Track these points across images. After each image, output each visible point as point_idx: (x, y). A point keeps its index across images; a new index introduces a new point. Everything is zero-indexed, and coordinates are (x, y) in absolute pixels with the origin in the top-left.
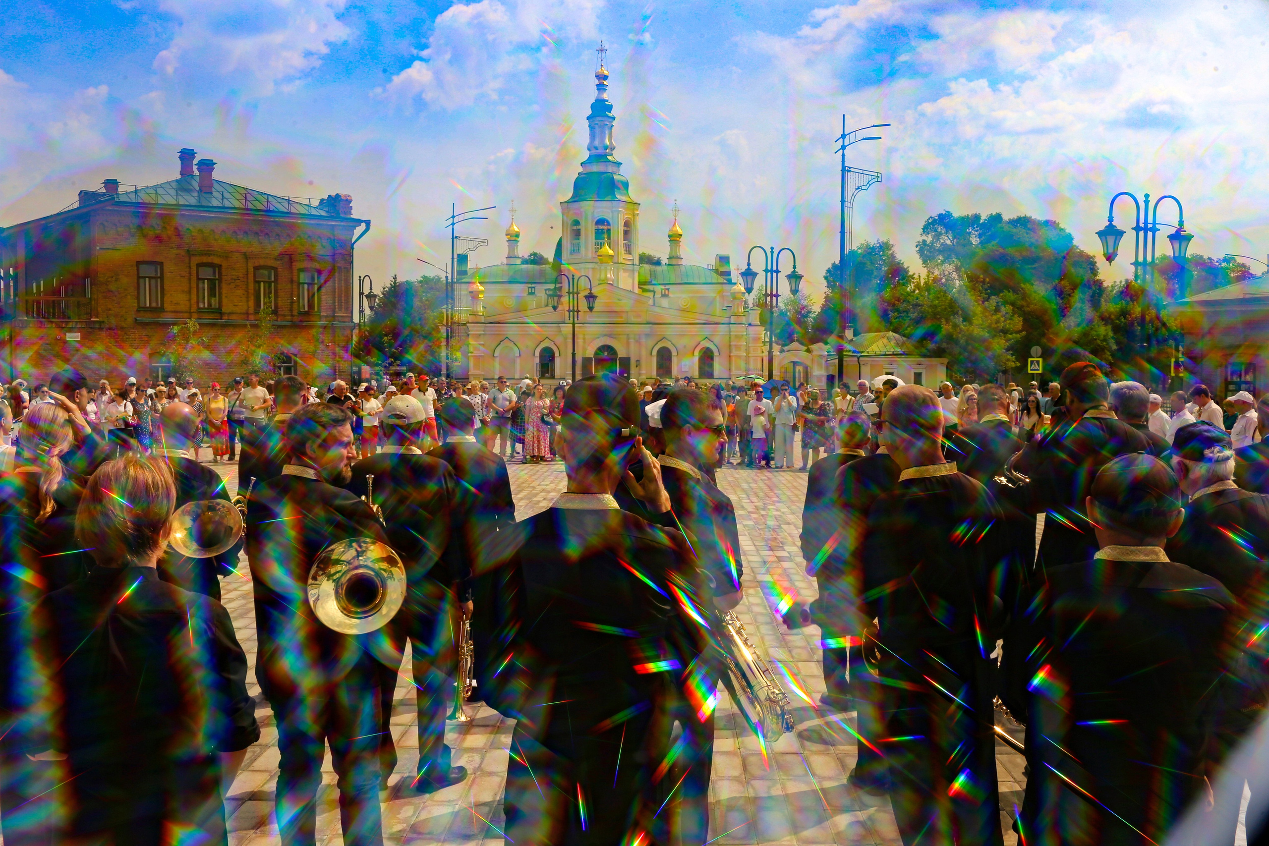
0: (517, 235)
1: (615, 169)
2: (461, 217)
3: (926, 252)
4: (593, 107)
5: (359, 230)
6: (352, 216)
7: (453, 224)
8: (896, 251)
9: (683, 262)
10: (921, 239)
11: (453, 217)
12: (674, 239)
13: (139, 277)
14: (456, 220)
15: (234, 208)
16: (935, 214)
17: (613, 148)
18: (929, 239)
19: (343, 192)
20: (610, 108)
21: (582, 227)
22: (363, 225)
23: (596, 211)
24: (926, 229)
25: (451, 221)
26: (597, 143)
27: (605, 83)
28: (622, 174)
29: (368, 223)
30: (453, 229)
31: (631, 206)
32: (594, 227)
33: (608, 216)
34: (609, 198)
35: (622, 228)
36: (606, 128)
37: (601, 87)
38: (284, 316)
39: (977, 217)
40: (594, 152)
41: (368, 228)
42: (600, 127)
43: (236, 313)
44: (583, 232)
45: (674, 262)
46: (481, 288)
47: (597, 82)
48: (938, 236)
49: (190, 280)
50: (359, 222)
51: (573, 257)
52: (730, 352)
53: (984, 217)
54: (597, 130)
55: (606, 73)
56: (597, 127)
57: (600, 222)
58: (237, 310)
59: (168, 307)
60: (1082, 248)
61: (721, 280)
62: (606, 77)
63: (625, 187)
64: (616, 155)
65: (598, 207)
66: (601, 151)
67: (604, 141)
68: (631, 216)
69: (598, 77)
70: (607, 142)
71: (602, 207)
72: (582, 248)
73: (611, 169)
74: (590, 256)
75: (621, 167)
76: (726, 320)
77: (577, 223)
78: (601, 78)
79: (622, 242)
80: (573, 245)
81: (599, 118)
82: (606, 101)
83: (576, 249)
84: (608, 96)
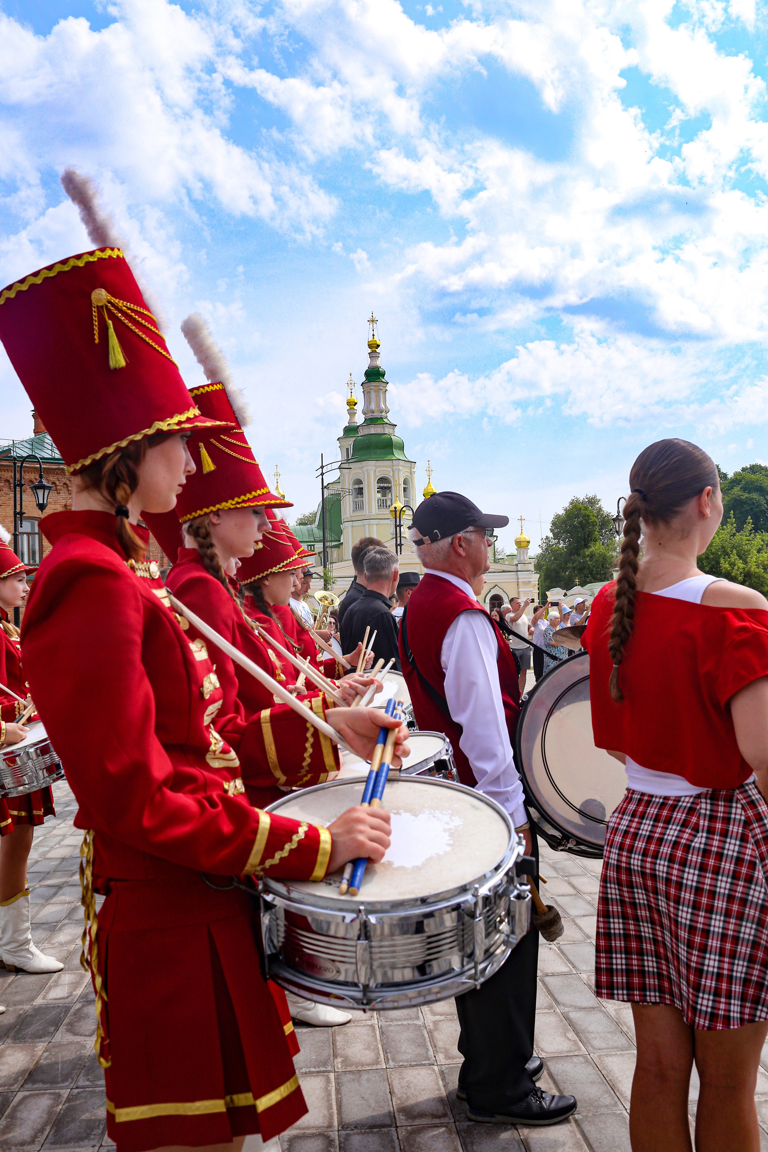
1: (391, 431)
2: (329, 468)
4: (367, 374)
7: (322, 474)
8: (603, 506)
11: (322, 467)
14: (325, 470)
17: (387, 412)
20: (383, 375)
21: (364, 486)
23: (377, 470)
25: (320, 471)
26: (373, 406)
27: (377, 350)
28: (398, 435)
30: (322, 479)
31: (408, 464)
32: (377, 485)
33: (389, 475)
34: (389, 457)
35: (402, 486)
36: (381, 392)
37: (374, 355)
40: (370, 415)
42: (375, 391)
44: (365, 491)
47: (370, 351)
51: (358, 513)
54: (373, 394)
55: (378, 343)
56: (372, 392)
57: (381, 480)
62: (378, 346)
63: (401, 447)
64: (391, 418)
65: (380, 467)
66: (377, 415)
67: (378, 405)
68: (409, 475)
69: (370, 346)
70: (382, 406)
71: (383, 466)
72: (366, 506)
73: (387, 430)
74: (374, 513)
75: (396, 428)
76: (513, 568)
77: (359, 482)
78: (374, 346)
79: (403, 499)
80: (355, 503)
81: (373, 384)
82: (378, 368)
83: (358, 506)
84: (381, 363)
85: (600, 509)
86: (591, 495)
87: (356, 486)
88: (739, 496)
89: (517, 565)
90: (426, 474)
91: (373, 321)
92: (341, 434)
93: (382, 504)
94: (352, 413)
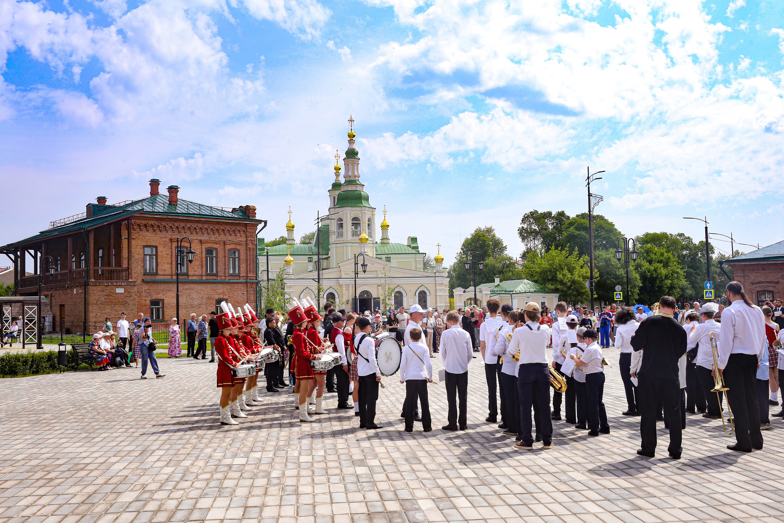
0: (293, 227)
1: (361, 189)
3: (524, 234)
4: (347, 153)
5: (260, 226)
6: (256, 218)
9: (390, 241)
10: (521, 226)
12: (385, 227)
13: (145, 255)
15: (194, 214)
16: (528, 212)
17: (359, 177)
18: (525, 226)
19: (250, 204)
20: (357, 154)
21: (344, 222)
22: (263, 224)
23: (352, 213)
24: (523, 221)
26: (350, 173)
27: (353, 139)
28: (366, 191)
29: (266, 222)
31: (371, 210)
32: (352, 222)
33: (359, 216)
34: (359, 205)
35: (367, 223)
36: (355, 165)
37: (351, 141)
38: (221, 276)
39: (550, 213)
40: (348, 179)
41: (265, 225)
42: (352, 164)
43: (196, 275)
44: (344, 225)
45: (385, 241)
46: (292, 259)
47: (349, 139)
48: (531, 224)
49: (172, 256)
50: (260, 221)
51: (340, 239)
52: (436, 293)
53: (554, 214)
54: (350, 166)
55: (354, 134)
56: (350, 165)
57: (355, 219)
58: (196, 273)
59: (160, 272)
60: (619, 230)
61: (414, 251)
62: (354, 136)
63: (367, 199)
64: (361, 180)
65: (354, 211)
66: (352, 178)
67: (353, 172)
68: (371, 216)
69: (349, 136)
70: (356, 173)
71: (355, 211)
72: (345, 234)
73: (359, 188)
74: (349, 239)
75: (364, 187)
76: (433, 275)
77: (341, 220)
78: (351, 136)
79: (367, 231)
80: (338, 233)
81: (350, 159)
82: (354, 150)
83: (340, 235)
84: (356, 147)
85: (494, 236)
86: (488, 226)
87: (339, 223)
88: (573, 233)
89: (435, 273)
90: (383, 213)
91: (351, 121)
92: (330, 188)
93: (355, 234)
94: (337, 175)
